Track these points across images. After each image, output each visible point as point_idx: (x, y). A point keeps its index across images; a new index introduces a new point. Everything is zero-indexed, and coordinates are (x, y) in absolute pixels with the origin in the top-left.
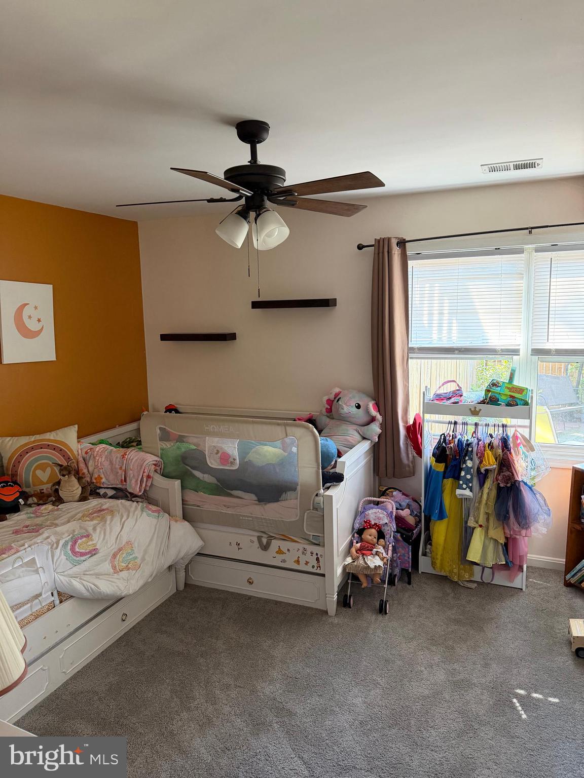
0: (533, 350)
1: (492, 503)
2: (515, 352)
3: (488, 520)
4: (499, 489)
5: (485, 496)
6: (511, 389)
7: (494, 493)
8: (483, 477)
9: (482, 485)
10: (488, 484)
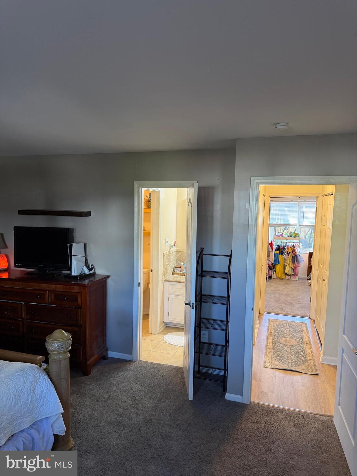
0: (300, 225)
1: (291, 259)
2: (296, 225)
3: (290, 263)
4: (292, 256)
5: (289, 258)
6: (295, 234)
7: (291, 257)
8: (288, 254)
9: (288, 256)
10: (290, 255)
